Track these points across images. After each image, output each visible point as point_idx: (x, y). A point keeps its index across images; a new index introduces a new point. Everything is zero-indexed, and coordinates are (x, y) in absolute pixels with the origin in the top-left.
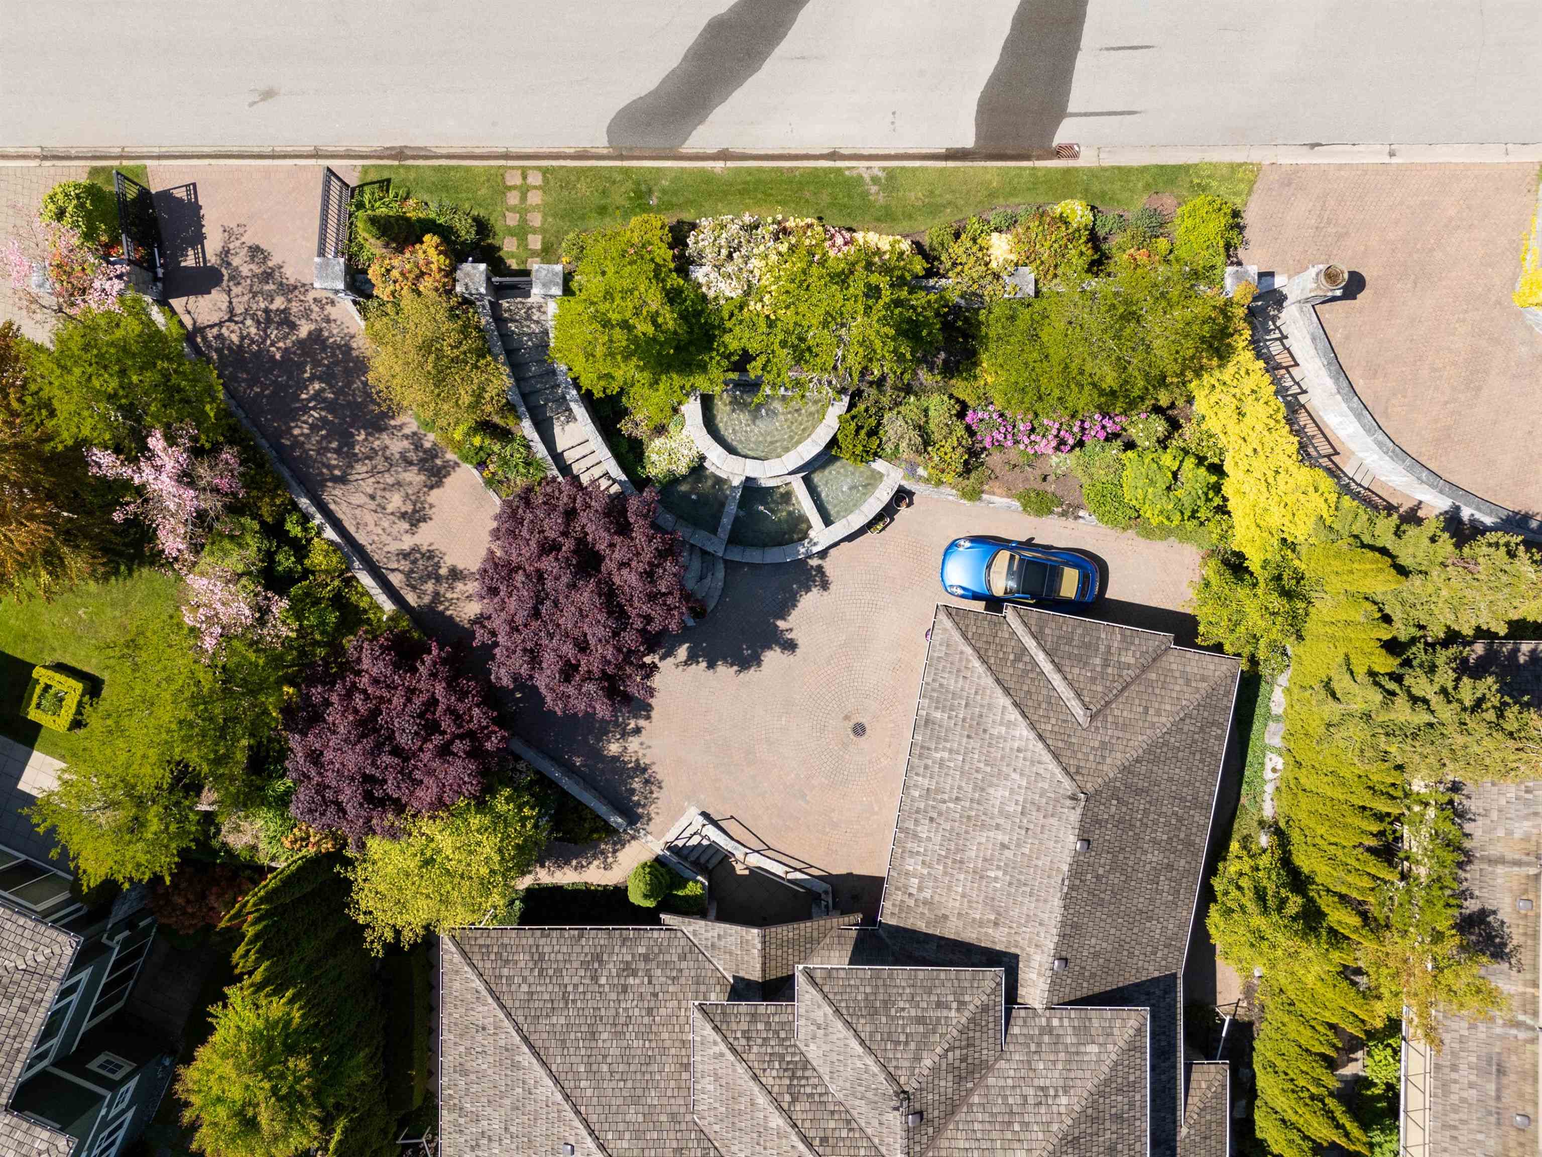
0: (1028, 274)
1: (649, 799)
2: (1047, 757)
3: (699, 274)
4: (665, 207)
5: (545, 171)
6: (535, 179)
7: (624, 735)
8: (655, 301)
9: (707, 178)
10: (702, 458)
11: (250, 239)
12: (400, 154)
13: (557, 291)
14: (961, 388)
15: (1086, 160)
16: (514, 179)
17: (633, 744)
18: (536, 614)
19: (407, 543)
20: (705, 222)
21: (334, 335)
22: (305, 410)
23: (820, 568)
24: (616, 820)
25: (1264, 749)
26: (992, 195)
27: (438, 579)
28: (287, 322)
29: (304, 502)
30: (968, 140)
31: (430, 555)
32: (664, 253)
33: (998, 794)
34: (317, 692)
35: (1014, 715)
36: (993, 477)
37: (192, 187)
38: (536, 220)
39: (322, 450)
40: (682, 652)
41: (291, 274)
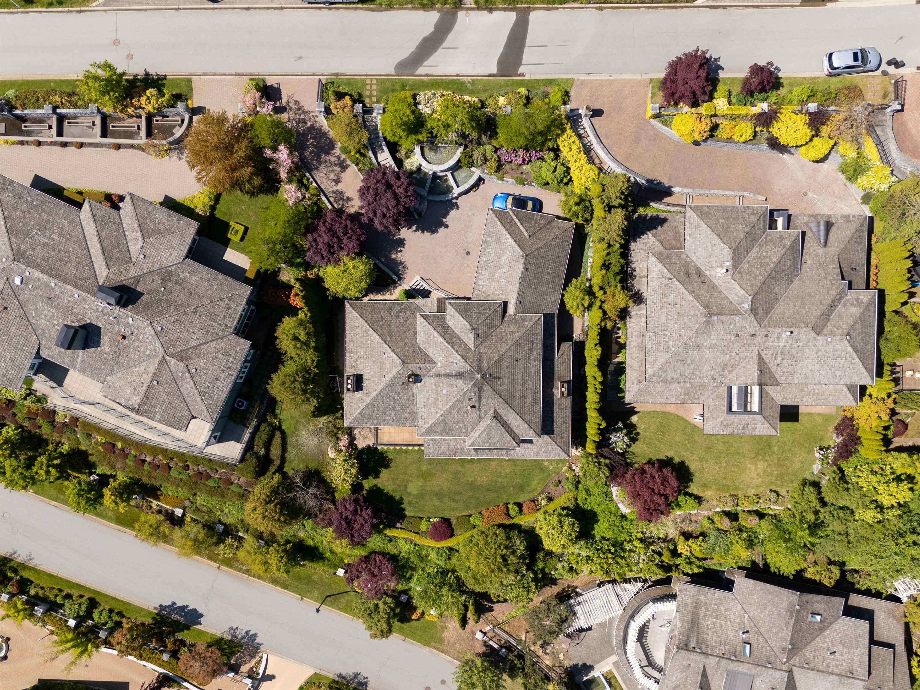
0: (509, 108)
1: (404, 272)
2: (516, 246)
3: (420, 107)
4: (410, 89)
5: (377, 79)
6: (374, 82)
7: (397, 252)
8: (408, 112)
9: (422, 81)
10: (421, 165)
11: (295, 98)
12: (337, 75)
13: (381, 112)
14: (495, 143)
15: (527, 77)
16: (368, 82)
17: (399, 255)
18: (375, 200)
19: (335, 189)
20: (421, 93)
21: (317, 126)
22: (308, 147)
23: (456, 203)
24: (395, 277)
25: (588, 257)
26: (501, 87)
27: (343, 200)
28: (304, 122)
29: (307, 174)
30: (494, 71)
31: (341, 193)
32: (410, 100)
33: (504, 258)
34: (316, 221)
35: (508, 236)
36: (507, 173)
37: (279, 84)
38: (375, 93)
39: (312, 160)
40: (414, 228)
41: (306, 108)
